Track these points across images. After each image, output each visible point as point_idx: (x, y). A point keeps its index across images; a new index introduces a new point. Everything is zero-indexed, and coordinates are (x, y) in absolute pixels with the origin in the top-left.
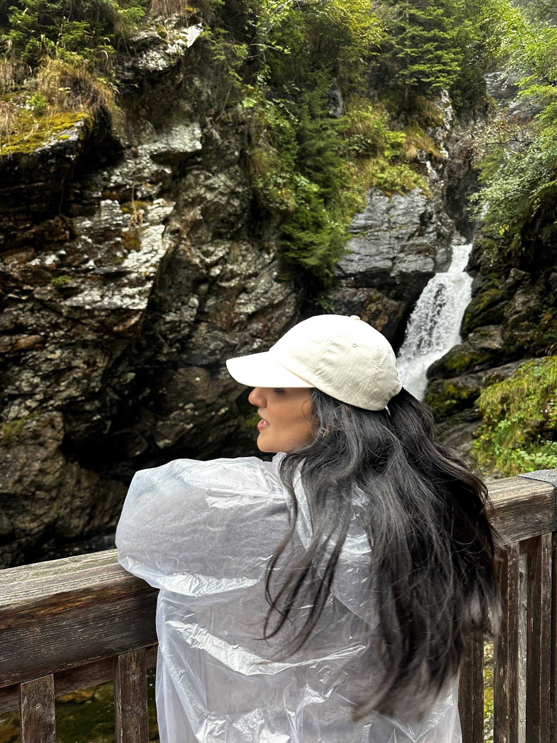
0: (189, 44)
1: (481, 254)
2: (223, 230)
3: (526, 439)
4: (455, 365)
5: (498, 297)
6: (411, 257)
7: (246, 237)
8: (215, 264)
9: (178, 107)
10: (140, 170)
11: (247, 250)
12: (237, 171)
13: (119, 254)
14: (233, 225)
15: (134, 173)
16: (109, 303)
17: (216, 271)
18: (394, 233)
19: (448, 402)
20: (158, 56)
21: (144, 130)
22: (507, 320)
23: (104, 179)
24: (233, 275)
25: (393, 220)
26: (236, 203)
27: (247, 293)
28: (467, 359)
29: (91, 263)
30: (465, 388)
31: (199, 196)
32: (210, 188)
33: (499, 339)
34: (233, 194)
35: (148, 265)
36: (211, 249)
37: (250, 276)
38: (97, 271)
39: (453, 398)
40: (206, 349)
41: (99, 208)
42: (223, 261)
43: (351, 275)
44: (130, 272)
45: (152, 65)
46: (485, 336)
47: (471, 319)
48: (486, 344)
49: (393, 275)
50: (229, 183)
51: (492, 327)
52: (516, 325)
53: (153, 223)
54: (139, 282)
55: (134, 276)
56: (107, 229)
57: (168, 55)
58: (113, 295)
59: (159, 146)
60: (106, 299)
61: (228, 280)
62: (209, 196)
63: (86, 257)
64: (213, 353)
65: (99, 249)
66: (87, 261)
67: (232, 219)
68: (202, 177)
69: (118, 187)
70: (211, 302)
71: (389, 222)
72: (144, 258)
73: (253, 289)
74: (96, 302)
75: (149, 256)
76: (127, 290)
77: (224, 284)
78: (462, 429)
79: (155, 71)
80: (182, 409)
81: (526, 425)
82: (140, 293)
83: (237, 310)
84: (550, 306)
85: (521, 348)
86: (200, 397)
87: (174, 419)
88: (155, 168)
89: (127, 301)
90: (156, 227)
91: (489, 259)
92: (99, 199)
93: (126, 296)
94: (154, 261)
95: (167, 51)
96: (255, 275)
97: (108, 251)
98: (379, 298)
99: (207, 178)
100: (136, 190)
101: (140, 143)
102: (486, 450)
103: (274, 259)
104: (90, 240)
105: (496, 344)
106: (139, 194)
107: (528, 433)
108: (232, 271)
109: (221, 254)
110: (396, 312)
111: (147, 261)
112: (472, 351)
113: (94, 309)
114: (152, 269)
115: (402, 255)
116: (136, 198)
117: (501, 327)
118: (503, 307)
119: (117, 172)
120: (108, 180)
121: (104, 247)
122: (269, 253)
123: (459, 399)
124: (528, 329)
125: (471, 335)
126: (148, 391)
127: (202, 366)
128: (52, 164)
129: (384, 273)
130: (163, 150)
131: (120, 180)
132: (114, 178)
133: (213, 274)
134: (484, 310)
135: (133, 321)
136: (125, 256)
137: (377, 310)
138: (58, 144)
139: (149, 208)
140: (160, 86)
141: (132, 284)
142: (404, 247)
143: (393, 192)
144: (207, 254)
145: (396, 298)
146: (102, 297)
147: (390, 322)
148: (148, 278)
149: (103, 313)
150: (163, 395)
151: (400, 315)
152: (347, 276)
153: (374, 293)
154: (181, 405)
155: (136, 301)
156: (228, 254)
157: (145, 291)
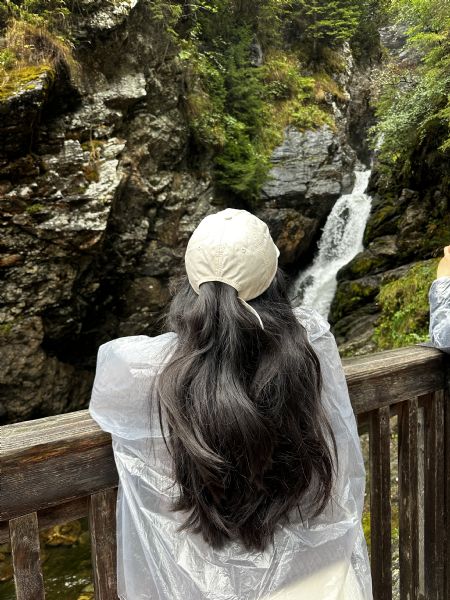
0: (132, 6)
1: (378, 178)
2: (166, 163)
3: (417, 326)
4: (359, 269)
5: (393, 212)
6: (322, 182)
7: (186, 168)
8: (161, 191)
9: (125, 59)
10: (96, 114)
11: (187, 179)
12: (176, 114)
13: (81, 185)
14: (174, 158)
15: (91, 117)
16: (75, 226)
17: (162, 197)
18: (307, 162)
19: (354, 299)
20: (107, 16)
21: (98, 80)
22: (400, 230)
23: (67, 123)
24: (176, 200)
25: (306, 151)
26: (177, 140)
27: (189, 215)
28: (368, 264)
29: (59, 193)
30: (367, 286)
31: (146, 135)
32: (155, 128)
33: (394, 246)
34: (174, 132)
35: (105, 193)
36: (158, 179)
37: (190, 201)
38: (64, 200)
39: (357, 295)
40: (156, 262)
41: (63, 147)
42: (167, 188)
43: (273, 198)
44: (91, 200)
45: (102, 24)
46: (382, 244)
47: (371, 231)
48: (383, 251)
49: (307, 197)
50: (170, 123)
51: (388, 237)
52: (407, 235)
53: (108, 158)
54: (99, 207)
55: (94, 202)
56: (71, 165)
57: (115, 15)
58: (78, 219)
59: (111, 94)
60: (73, 223)
61: (172, 205)
62: (154, 135)
63: (54, 188)
64: (162, 265)
65: (65, 181)
66: (55, 191)
67: (174, 153)
68: (148, 119)
69: (78, 129)
70: (159, 223)
71: (303, 153)
72: (102, 188)
73: (193, 211)
74: (64, 225)
75: (106, 186)
76: (89, 215)
77: (170, 208)
78: (365, 320)
79: (105, 29)
80: (140, 311)
81: (416, 315)
82: (100, 217)
83: (181, 229)
85: (412, 252)
86: (153, 301)
87: (133, 320)
88: (108, 112)
89: (90, 224)
90: (111, 162)
91: (385, 182)
92: (63, 140)
93: (89, 219)
94: (110, 190)
95: (115, 12)
96: (195, 200)
97: (72, 183)
98: (296, 217)
99: (152, 120)
100: (93, 131)
101: (95, 92)
102: (385, 335)
103: (209, 186)
104: (57, 174)
105: (391, 251)
106: (96, 135)
107: (418, 320)
108: (175, 197)
109: (166, 183)
110: (310, 228)
111: (105, 190)
112: (372, 256)
113: (63, 231)
114: (109, 197)
115: (314, 180)
116: (93, 137)
117: (396, 236)
118: (397, 220)
119: (77, 116)
120: (70, 123)
121: (69, 179)
122: (205, 182)
123: (362, 296)
124: (417, 237)
125: (371, 244)
126: (111, 298)
127: (154, 276)
128: (22, 110)
129: (300, 195)
130: (115, 97)
131: (79, 123)
132: (74, 121)
133: (159, 200)
134: (381, 223)
135: (96, 240)
136: (87, 186)
137: (296, 226)
138: (26, 93)
139: (105, 145)
140: (109, 42)
141: (93, 210)
142: (316, 173)
143: (306, 128)
144: (154, 183)
145: (311, 216)
146: (69, 221)
147: (306, 235)
148: (106, 204)
149: (71, 235)
150: (123, 300)
151: (314, 229)
152: (270, 199)
153: (293, 213)
154: (138, 308)
155: (97, 223)
156: (171, 182)
157: (105, 215)
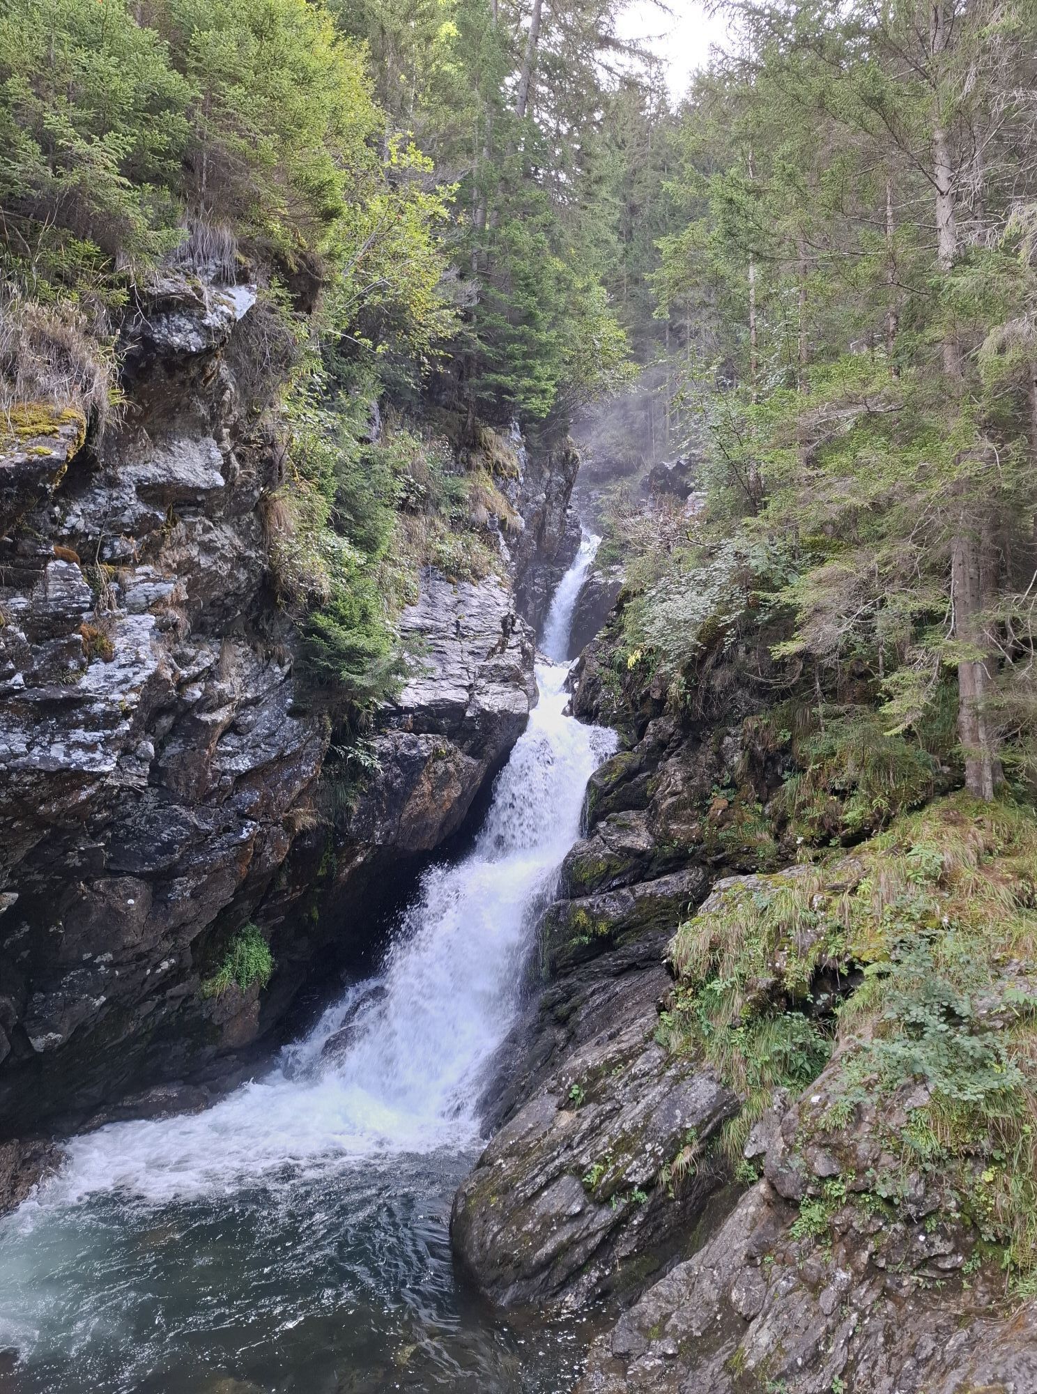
0: (239, 317)
1: (598, 692)
2: (210, 619)
3: (753, 1012)
4: (586, 875)
5: (636, 765)
6: (494, 687)
7: (242, 632)
8: (195, 679)
10: (117, 511)
11: (245, 655)
12: (251, 522)
13: (72, 664)
14: (227, 611)
15: (105, 514)
16: (43, 759)
17: (196, 692)
18: (468, 646)
19: (575, 941)
20: (189, 326)
21: (134, 441)
22: (656, 805)
23: (54, 521)
24: (222, 701)
25: (462, 623)
26: (242, 576)
27: (238, 734)
28: (602, 867)
29: (19, 678)
30: (603, 915)
31: (190, 560)
32: (207, 548)
33: (645, 834)
34: (241, 561)
35: (124, 687)
36: (191, 652)
37: (247, 704)
38: (28, 695)
39: (584, 933)
40: (154, 839)
41: (45, 577)
42: (211, 674)
43: (408, 710)
44: (92, 701)
45: (177, 340)
46: (624, 828)
47: (599, 800)
48: (627, 842)
49: (469, 714)
50: (237, 542)
51: (633, 814)
52: (674, 813)
53: (135, 610)
54: (110, 720)
55: (98, 707)
56: (58, 617)
57: (207, 328)
58: (51, 743)
59: (150, 471)
60: (36, 750)
61: (211, 710)
62: (204, 561)
63: (11, 666)
64: (167, 848)
65: (36, 652)
66: (11, 674)
67: (228, 601)
68: (199, 527)
69: (75, 535)
70: (173, 749)
71: (457, 625)
72: (120, 675)
73: (250, 727)
74: (17, 756)
75: (129, 672)
76: (79, 735)
77: (206, 717)
78: (604, 988)
79: (183, 350)
80: (91, 965)
82: (107, 741)
83: (217, 766)
84: (723, 788)
85: (683, 849)
87: (71, 986)
88: (142, 509)
89: (79, 756)
90: (140, 618)
91: (610, 701)
92: (48, 558)
93: (79, 745)
94: (137, 680)
95: (207, 322)
96: (255, 701)
97: (54, 658)
98: (449, 752)
99: (207, 530)
100: (103, 545)
101: (122, 463)
102: (684, 1030)
103: (288, 676)
104: (22, 635)
105: (641, 841)
106: (107, 553)
107: (754, 1001)
108: (221, 694)
109: (207, 662)
110: (473, 778)
111: (126, 680)
112: (609, 852)
113: (11, 770)
114: (133, 696)
115: (482, 682)
116: (101, 558)
117: (645, 814)
118: (644, 781)
119: (77, 508)
120: (60, 523)
121: (47, 649)
122: (281, 665)
123: (595, 935)
124: (689, 821)
125: (602, 825)
126: (27, 928)
127: (141, 876)
128: (9, 496)
129: (456, 710)
130: (161, 480)
131: (80, 524)
132: (72, 520)
133: (188, 698)
134: (617, 784)
135: (83, 796)
136: (83, 668)
137: (447, 772)
138: (29, 462)
139: (129, 580)
140: (181, 376)
141: (92, 723)
142: (483, 668)
143: (461, 577)
144: (183, 660)
145: (472, 753)
146: (30, 746)
147: (463, 794)
148: (126, 714)
149: (29, 779)
150: (56, 935)
151: (478, 782)
152: (401, 711)
153: (445, 746)
154: (87, 956)
155: (98, 756)
156: (217, 661)
157: (118, 738)
